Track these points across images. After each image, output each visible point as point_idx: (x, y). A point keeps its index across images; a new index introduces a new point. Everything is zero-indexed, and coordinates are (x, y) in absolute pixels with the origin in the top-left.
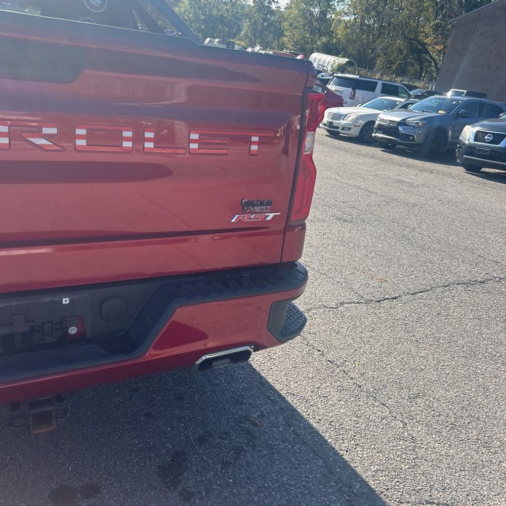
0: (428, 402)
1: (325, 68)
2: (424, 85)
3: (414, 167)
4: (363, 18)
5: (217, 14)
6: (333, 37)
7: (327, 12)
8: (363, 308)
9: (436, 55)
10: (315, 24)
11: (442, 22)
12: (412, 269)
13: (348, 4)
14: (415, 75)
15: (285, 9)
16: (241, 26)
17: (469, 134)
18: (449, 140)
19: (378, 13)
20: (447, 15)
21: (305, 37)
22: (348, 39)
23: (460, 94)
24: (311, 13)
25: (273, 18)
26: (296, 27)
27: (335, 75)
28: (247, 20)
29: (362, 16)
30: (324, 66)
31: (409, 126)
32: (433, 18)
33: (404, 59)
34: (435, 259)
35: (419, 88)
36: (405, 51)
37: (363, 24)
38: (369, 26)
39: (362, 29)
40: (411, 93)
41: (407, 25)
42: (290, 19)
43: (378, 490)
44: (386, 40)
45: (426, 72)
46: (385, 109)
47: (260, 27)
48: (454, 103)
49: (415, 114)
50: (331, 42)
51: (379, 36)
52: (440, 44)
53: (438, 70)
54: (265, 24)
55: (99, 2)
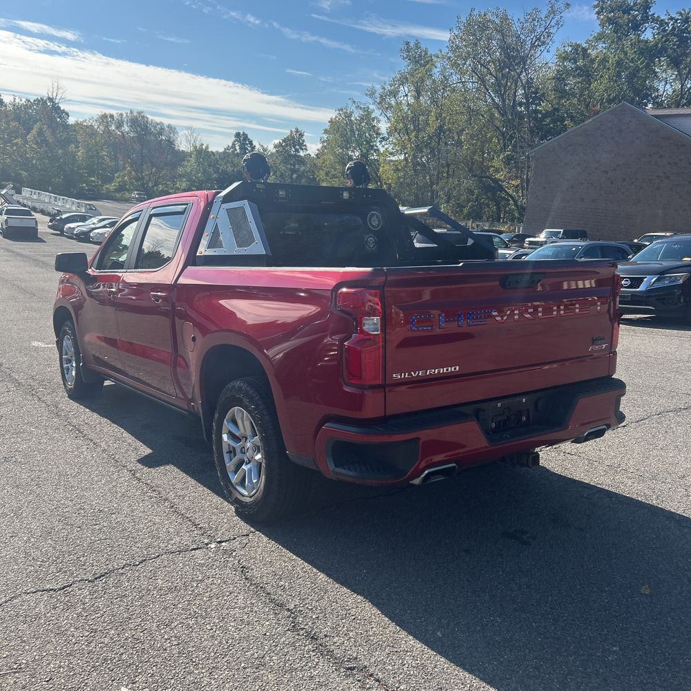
2: (508, 228)
4: (415, 157)
5: (233, 170)
6: (381, 183)
7: (368, 154)
9: (513, 191)
11: (513, 153)
13: (393, 143)
14: (492, 216)
15: (317, 155)
20: (518, 145)
22: (401, 184)
23: (555, 234)
25: (302, 168)
26: (335, 176)
29: (413, 154)
32: (500, 149)
33: (476, 200)
36: (476, 191)
37: (416, 164)
38: (424, 166)
39: (415, 171)
42: (324, 167)
45: (505, 212)
52: (517, 178)
53: (522, 210)
54: (295, 176)
55: (377, 222)
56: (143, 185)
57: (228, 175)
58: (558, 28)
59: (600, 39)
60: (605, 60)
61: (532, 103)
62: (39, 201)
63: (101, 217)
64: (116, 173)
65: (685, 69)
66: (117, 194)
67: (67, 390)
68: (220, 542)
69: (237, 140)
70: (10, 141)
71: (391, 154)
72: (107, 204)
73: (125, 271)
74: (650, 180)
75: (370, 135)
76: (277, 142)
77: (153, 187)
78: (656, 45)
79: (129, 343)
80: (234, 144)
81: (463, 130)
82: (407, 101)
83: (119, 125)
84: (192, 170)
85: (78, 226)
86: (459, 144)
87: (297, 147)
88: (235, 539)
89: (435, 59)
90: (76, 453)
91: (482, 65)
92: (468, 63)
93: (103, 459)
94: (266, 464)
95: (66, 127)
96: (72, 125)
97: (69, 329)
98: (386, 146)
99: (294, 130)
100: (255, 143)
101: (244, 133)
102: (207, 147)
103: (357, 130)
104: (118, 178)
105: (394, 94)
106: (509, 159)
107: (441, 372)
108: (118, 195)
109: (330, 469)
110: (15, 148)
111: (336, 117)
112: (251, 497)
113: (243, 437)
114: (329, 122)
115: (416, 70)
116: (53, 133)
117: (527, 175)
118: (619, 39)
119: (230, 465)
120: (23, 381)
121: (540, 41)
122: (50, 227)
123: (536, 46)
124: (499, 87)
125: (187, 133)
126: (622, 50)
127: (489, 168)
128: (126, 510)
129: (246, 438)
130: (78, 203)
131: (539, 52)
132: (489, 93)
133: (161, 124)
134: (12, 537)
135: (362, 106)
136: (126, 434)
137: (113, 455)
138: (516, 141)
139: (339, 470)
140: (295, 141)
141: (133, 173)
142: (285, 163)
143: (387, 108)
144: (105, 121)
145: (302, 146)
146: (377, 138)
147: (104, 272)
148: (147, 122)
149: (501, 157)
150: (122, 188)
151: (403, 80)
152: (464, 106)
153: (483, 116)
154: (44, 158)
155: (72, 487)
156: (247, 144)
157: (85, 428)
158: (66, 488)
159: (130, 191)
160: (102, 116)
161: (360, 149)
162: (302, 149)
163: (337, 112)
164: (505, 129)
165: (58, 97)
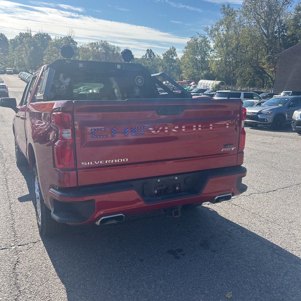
0: (297, 224)
1: (208, 87)
2: (267, 90)
3: (270, 135)
4: (226, 58)
6: (210, 70)
7: (204, 58)
8: (261, 195)
9: (271, 73)
10: (199, 65)
11: (271, 56)
12: (280, 179)
13: (216, 52)
14: (260, 85)
15: (181, 58)
16: (157, 70)
17: (297, 115)
18: (287, 119)
19: (234, 55)
20: (274, 52)
21: (194, 72)
22: (219, 71)
23: (288, 94)
24: (196, 59)
25: (175, 64)
26: (189, 68)
27: (217, 91)
28: (161, 67)
29: (225, 57)
30: (207, 86)
31: (263, 114)
32: (266, 54)
33: (253, 78)
34: (290, 175)
35: (264, 92)
36: (253, 73)
37: (226, 62)
38: (230, 62)
39: (226, 65)
40: (260, 96)
41: (252, 59)
42: (185, 63)
43: (283, 248)
44: (241, 69)
45: (267, 83)
46: (248, 106)
47: (168, 69)
48: (286, 100)
49: (266, 108)
50: (209, 73)
51: (236, 67)
52: (272, 67)
53: (273, 82)
54: (171, 68)
55: (141, 82)
61: (282, 31)
69: (147, 53)
70: (52, 55)
71: (215, 57)
75: (206, 49)
76: (164, 53)
80: (146, 55)
82: (223, 33)
87: (173, 55)
89: (236, 12)
91: (258, 14)
92: (251, 13)
95: (76, 48)
98: (213, 54)
99: (171, 47)
100: (155, 54)
101: (150, 49)
103: (200, 46)
105: (217, 30)
106: (269, 58)
107: (116, 162)
110: (54, 58)
111: (190, 41)
114: (187, 43)
115: (227, 18)
121: (287, 2)
123: (285, 5)
124: (266, 24)
131: (286, 7)
132: (261, 27)
133: (114, 46)
135: (202, 36)
140: (172, 52)
142: (167, 62)
143: (214, 36)
145: (175, 54)
146: (209, 50)
148: (108, 45)
149: (266, 57)
151: (221, 23)
152: (249, 34)
153: (258, 39)
156: (152, 54)
161: (201, 55)
162: (175, 56)
163: (191, 39)
164: (268, 44)
165: (72, 36)
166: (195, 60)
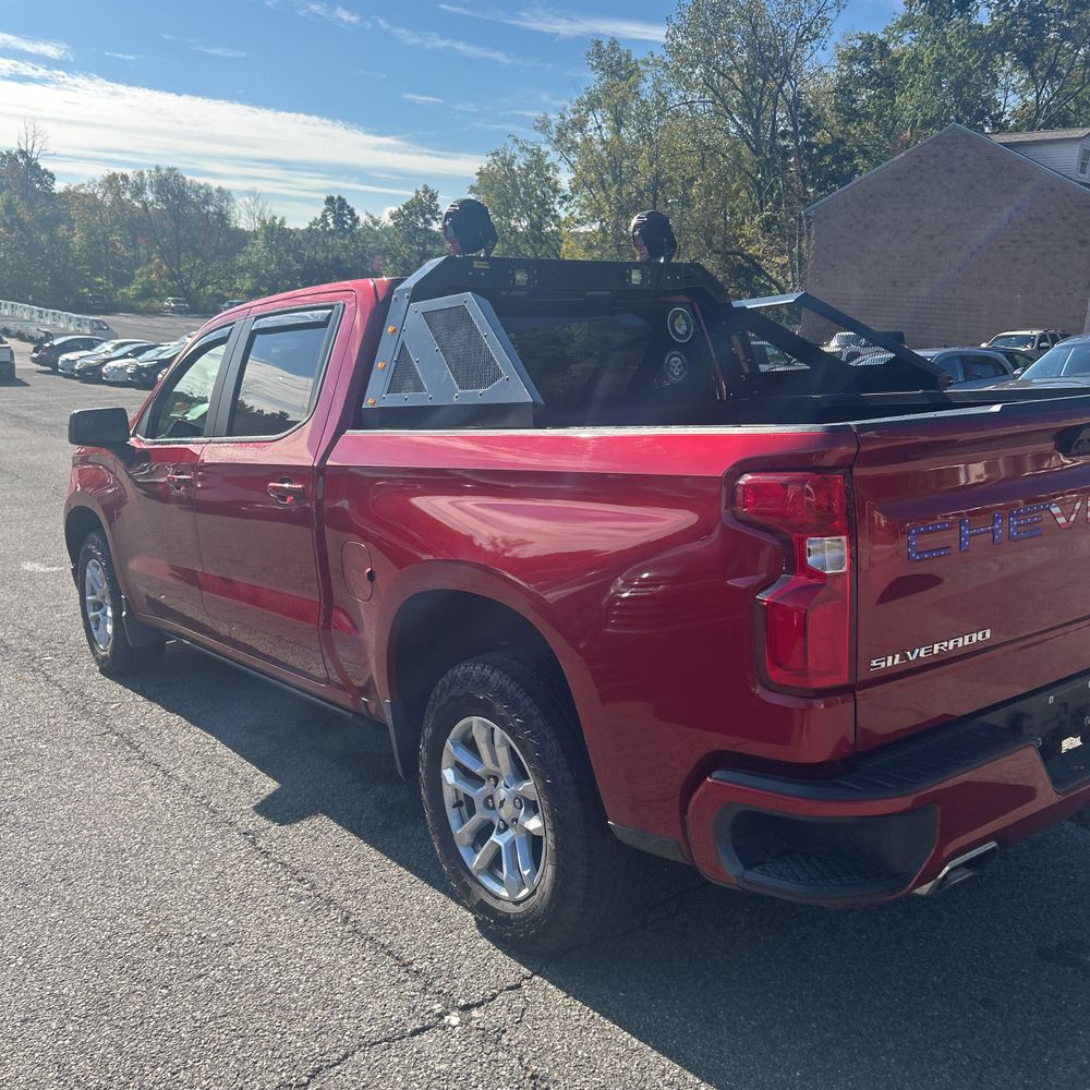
7: (542, 224)
9: (778, 273)
11: (776, 214)
13: (580, 205)
36: (721, 276)
41: (713, 226)
52: (782, 252)
55: (684, 328)
56: (181, 286)
57: (317, 265)
58: (839, 11)
59: (906, 26)
60: (916, 59)
61: (802, 133)
62: (12, 318)
63: (117, 342)
64: (137, 269)
65: (1041, 69)
66: (140, 303)
67: (97, 660)
68: (467, 1008)
69: (328, 210)
71: (578, 222)
72: (125, 320)
73: (207, 439)
74: (1002, 247)
75: (542, 192)
76: (394, 209)
77: (197, 289)
78: (997, 32)
79: (223, 579)
80: (324, 216)
81: (694, 179)
82: (601, 135)
83: (138, 191)
84: (259, 259)
85: (81, 357)
86: (686, 202)
87: (428, 216)
88: (494, 997)
89: (642, 67)
90: (132, 797)
91: (720, 73)
92: (697, 71)
93: (187, 808)
94: (556, 842)
95: (52, 197)
96: (60, 194)
97: (97, 548)
98: (571, 210)
99: (421, 189)
100: (357, 213)
101: (339, 197)
102: (282, 222)
103: (523, 184)
104: (141, 276)
105: (579, 125)
106: (769, 223)
107: (960, 645)
108: (142, 305)
109: (728, 870)
111: (489, 165)
112: (517, 903)
113: (489, 777)
114: (477, 174)
115: (613, 86)
116: (31, 207)
117: (800, 247)
118: (938, 24)
119: (462, 832)
120: (13, 642)
121: (810, 32)
122: (34, 360)
123: (804, 41)
124: (750, 108)
125: (247, 200)
126: (943, 42)
127: (736, 238)
128: (255, 935)
129: (497, 780)
130: (79, 319)
131: (809, 51)
132: (733, 118)
133: (207, 186)
134: (25, 1021)
135: (530, 147)
136: (222, 750)
137: (203, 797)
138: (778, 194)
139: (753, 876)
140: (425, 206)
141: (165, 268)
142: (410, 242)
143: (570, 149)
144: (114, 185)
145: (435, 214)
146: (555, 197)
147: (163, 443)
148: (184, 184)
149: (757, 219)
150: (147, 293)
151: (593, 104)
152: (694, 141)
153: (724, 156)
154: (16, 248)
155: (136, 880)
156: (346, 215)
157: (141, 738)
158: (124, 884)
159: (161, 298)
160: (109, 177)
161: (529, 217)
162: (436, 219)
163: (490, 158)
164: (760, 176)
165: (36, 150)
166: (511, 234)
